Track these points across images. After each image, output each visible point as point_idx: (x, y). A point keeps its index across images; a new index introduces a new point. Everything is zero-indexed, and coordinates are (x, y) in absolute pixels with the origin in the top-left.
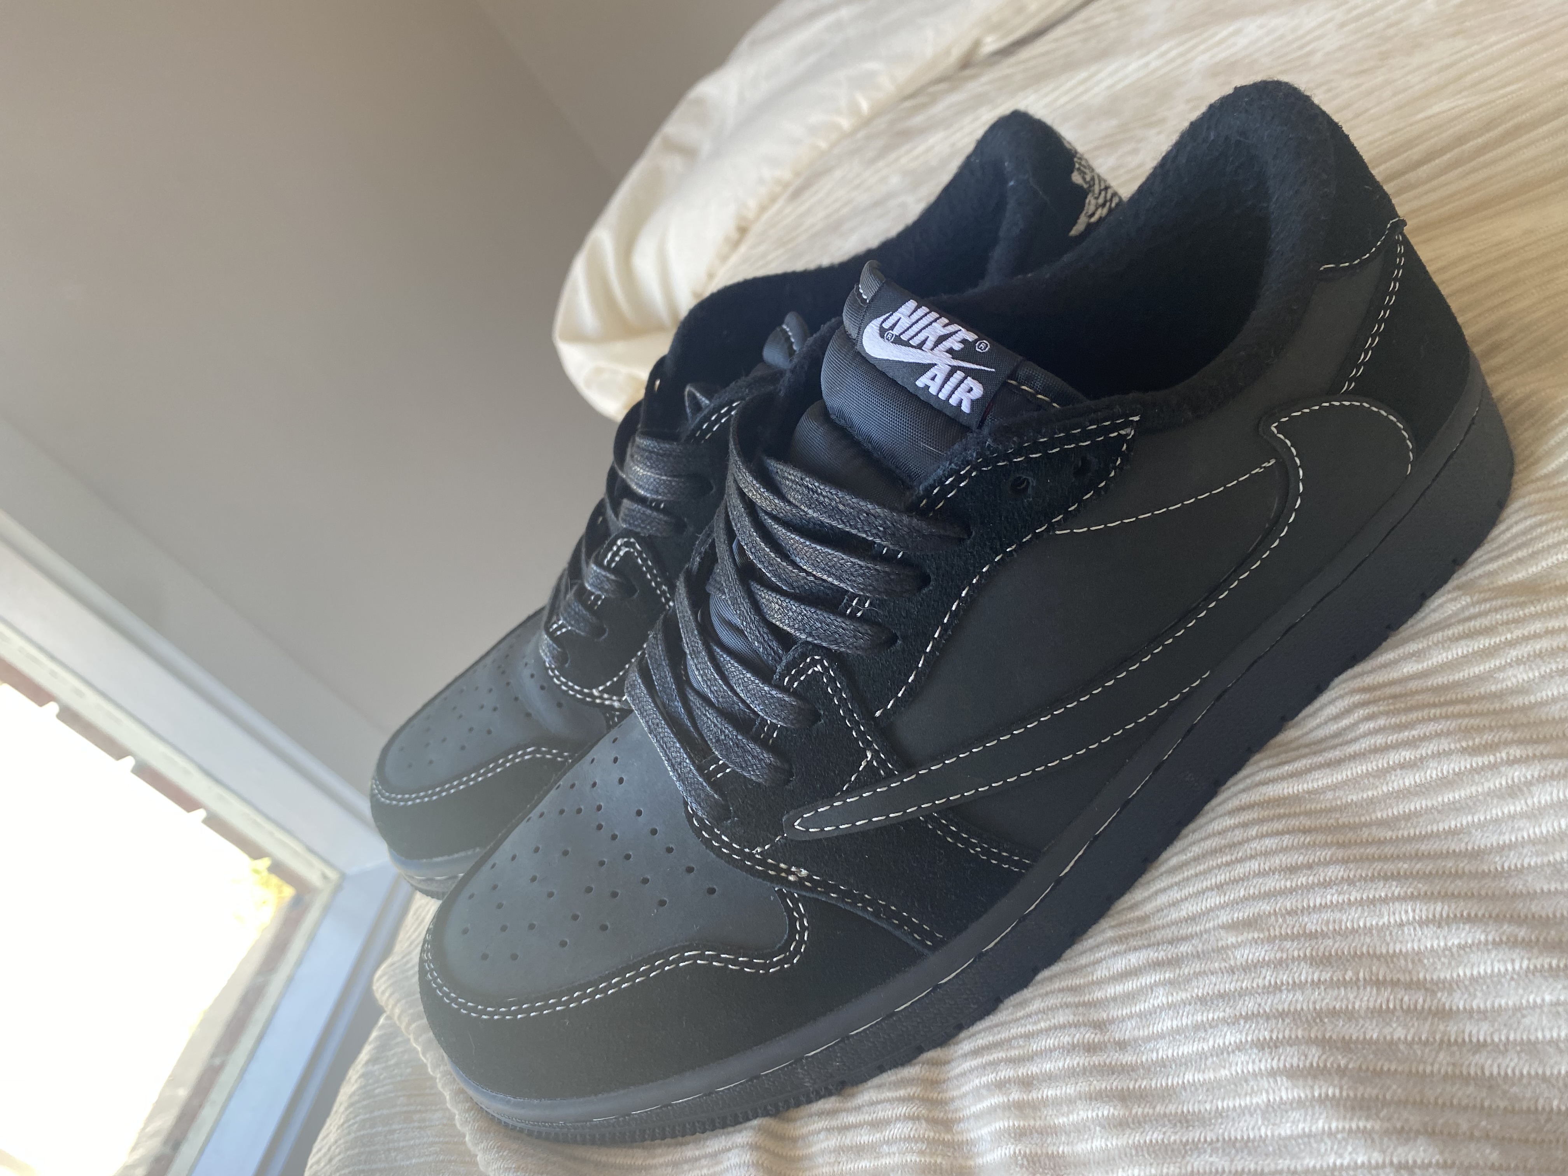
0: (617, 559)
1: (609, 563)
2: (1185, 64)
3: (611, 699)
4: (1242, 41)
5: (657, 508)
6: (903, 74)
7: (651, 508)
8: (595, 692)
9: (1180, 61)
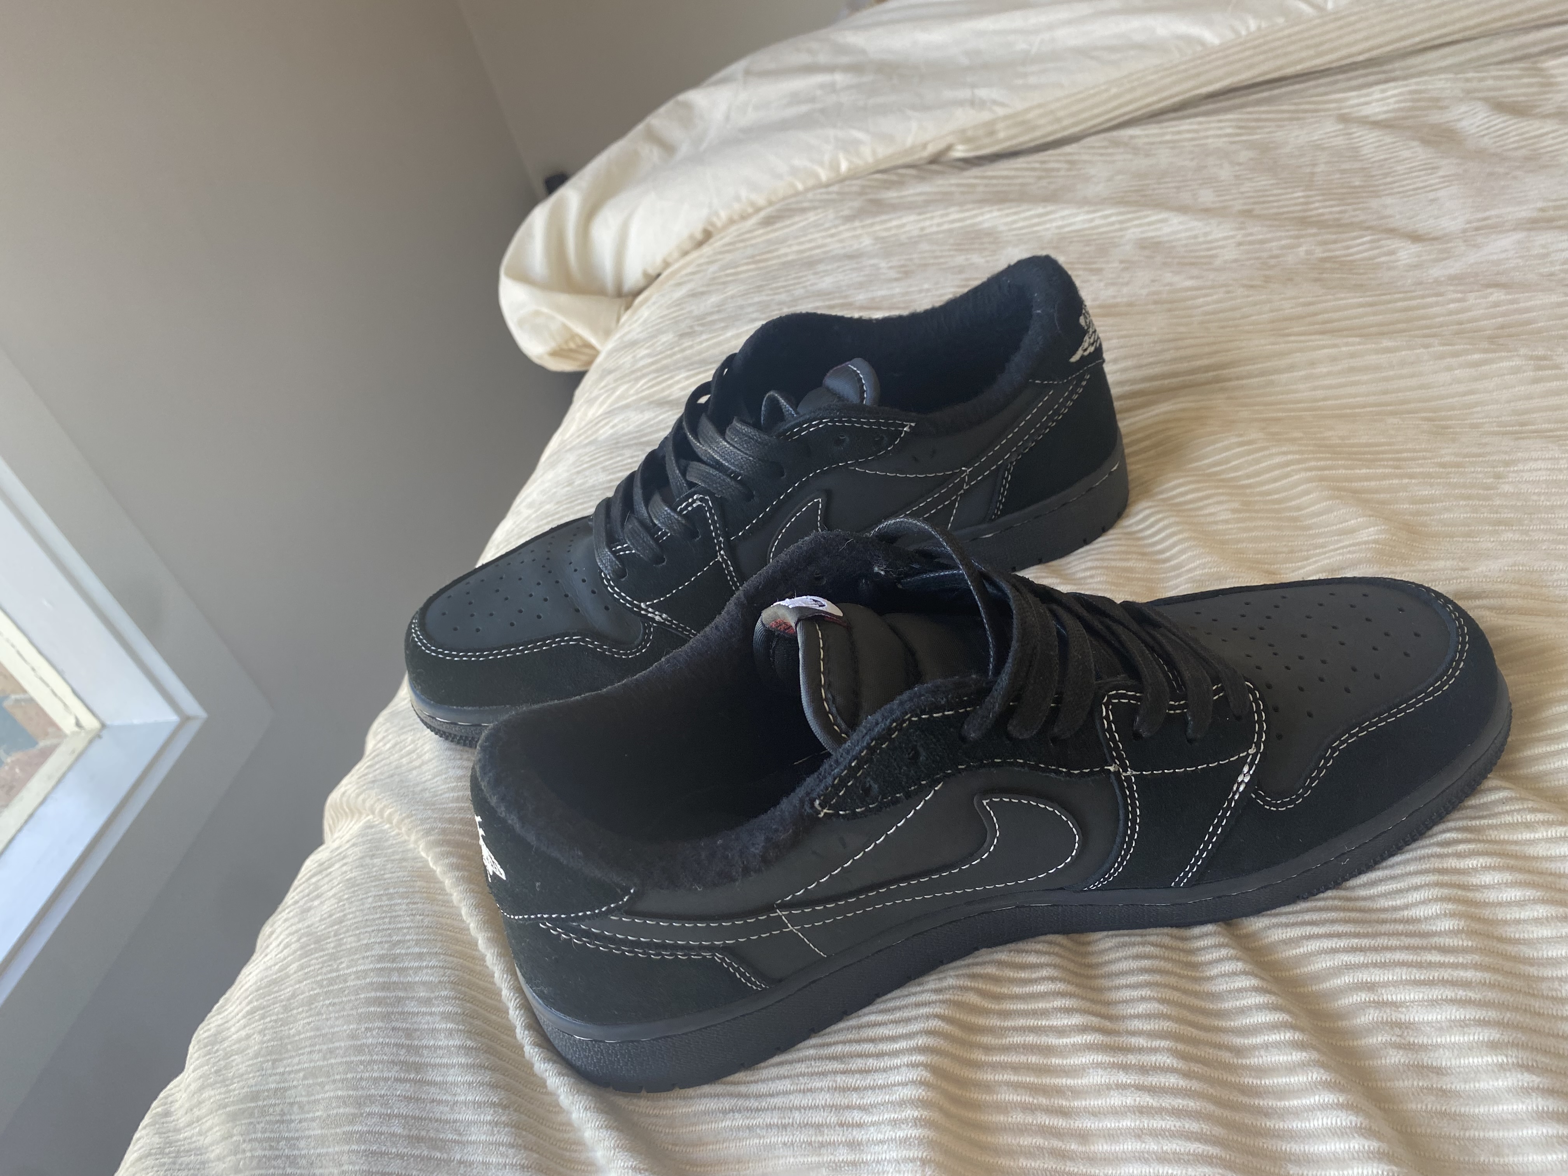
0: (690, 509)
1: (682, 510)
2: (1121, 230)
3: (653, 613)
4: (1167, 230)
5: (735, 479)
6: (883, 151)
7: (729, 476)
8: (643, 605)
9: (1117, 226)
